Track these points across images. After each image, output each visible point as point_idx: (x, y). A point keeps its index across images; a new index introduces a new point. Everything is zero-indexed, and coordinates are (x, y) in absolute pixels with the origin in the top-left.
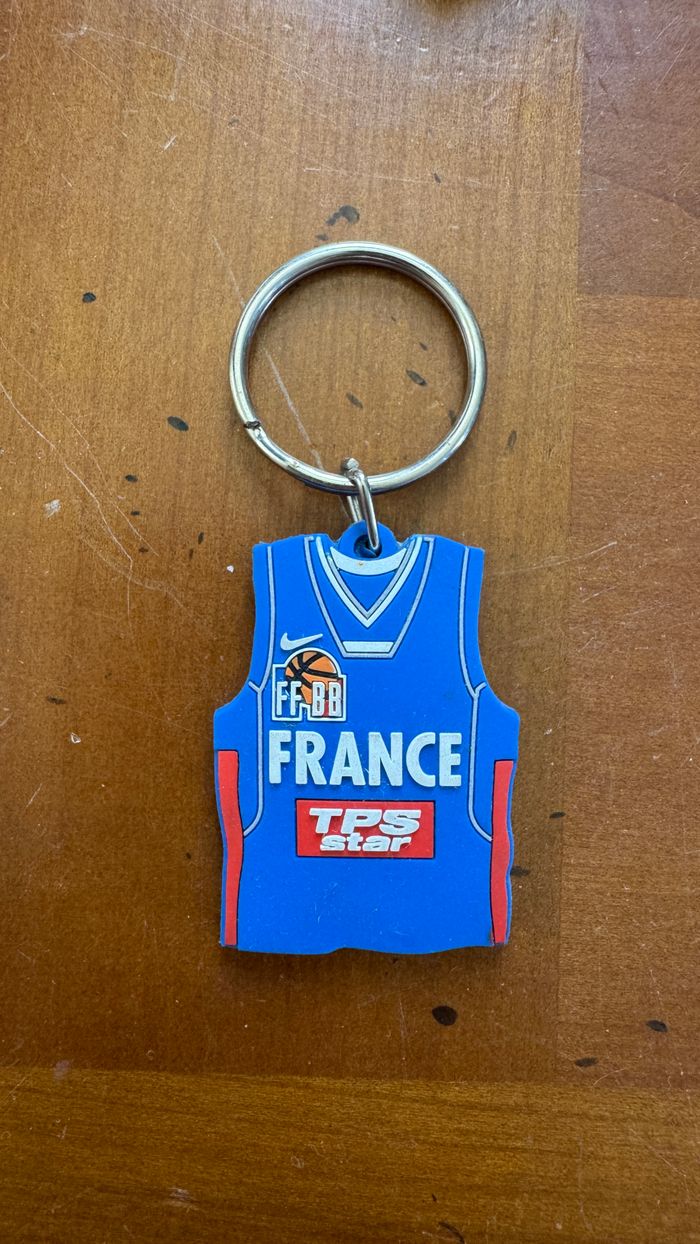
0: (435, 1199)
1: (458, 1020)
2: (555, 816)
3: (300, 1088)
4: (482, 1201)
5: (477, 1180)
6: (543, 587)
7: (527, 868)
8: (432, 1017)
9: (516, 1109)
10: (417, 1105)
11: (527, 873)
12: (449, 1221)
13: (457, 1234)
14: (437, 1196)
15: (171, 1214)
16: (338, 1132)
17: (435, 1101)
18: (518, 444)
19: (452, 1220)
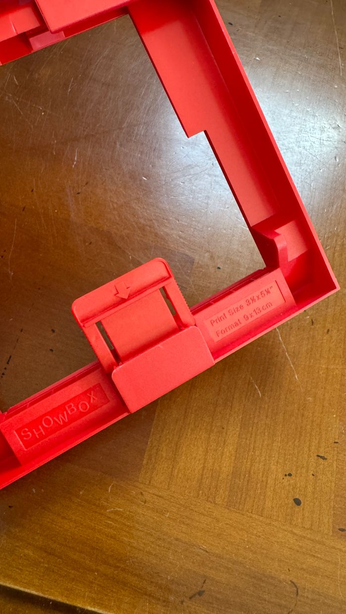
0: (289, 571)
1: (302, 504)
2: (335, 442)
3: (248, 517)
4: (305, 575)
5: (304, 566)
6: (335, 373)
7: (326, 457)
8: (293, 502)
9: (319, 543)
10: (286, 533)
11: (326, 459)
12: (293, 581)
13: (296, 586)
14: (290, 570)
15: (199, 555)
16: (259, 536)
17: (292, 532)
18: (330, 333)
19: (295, 581)
